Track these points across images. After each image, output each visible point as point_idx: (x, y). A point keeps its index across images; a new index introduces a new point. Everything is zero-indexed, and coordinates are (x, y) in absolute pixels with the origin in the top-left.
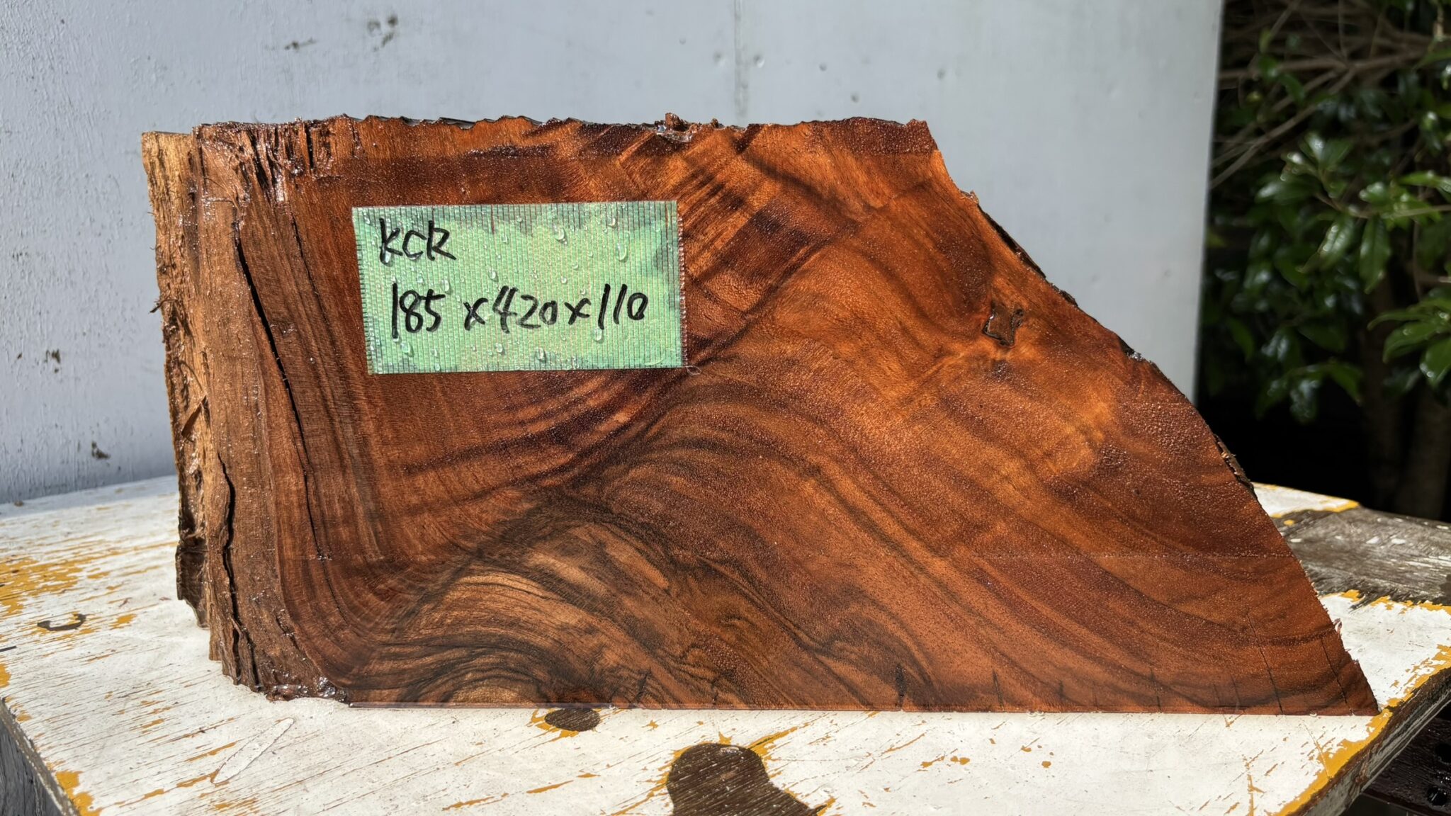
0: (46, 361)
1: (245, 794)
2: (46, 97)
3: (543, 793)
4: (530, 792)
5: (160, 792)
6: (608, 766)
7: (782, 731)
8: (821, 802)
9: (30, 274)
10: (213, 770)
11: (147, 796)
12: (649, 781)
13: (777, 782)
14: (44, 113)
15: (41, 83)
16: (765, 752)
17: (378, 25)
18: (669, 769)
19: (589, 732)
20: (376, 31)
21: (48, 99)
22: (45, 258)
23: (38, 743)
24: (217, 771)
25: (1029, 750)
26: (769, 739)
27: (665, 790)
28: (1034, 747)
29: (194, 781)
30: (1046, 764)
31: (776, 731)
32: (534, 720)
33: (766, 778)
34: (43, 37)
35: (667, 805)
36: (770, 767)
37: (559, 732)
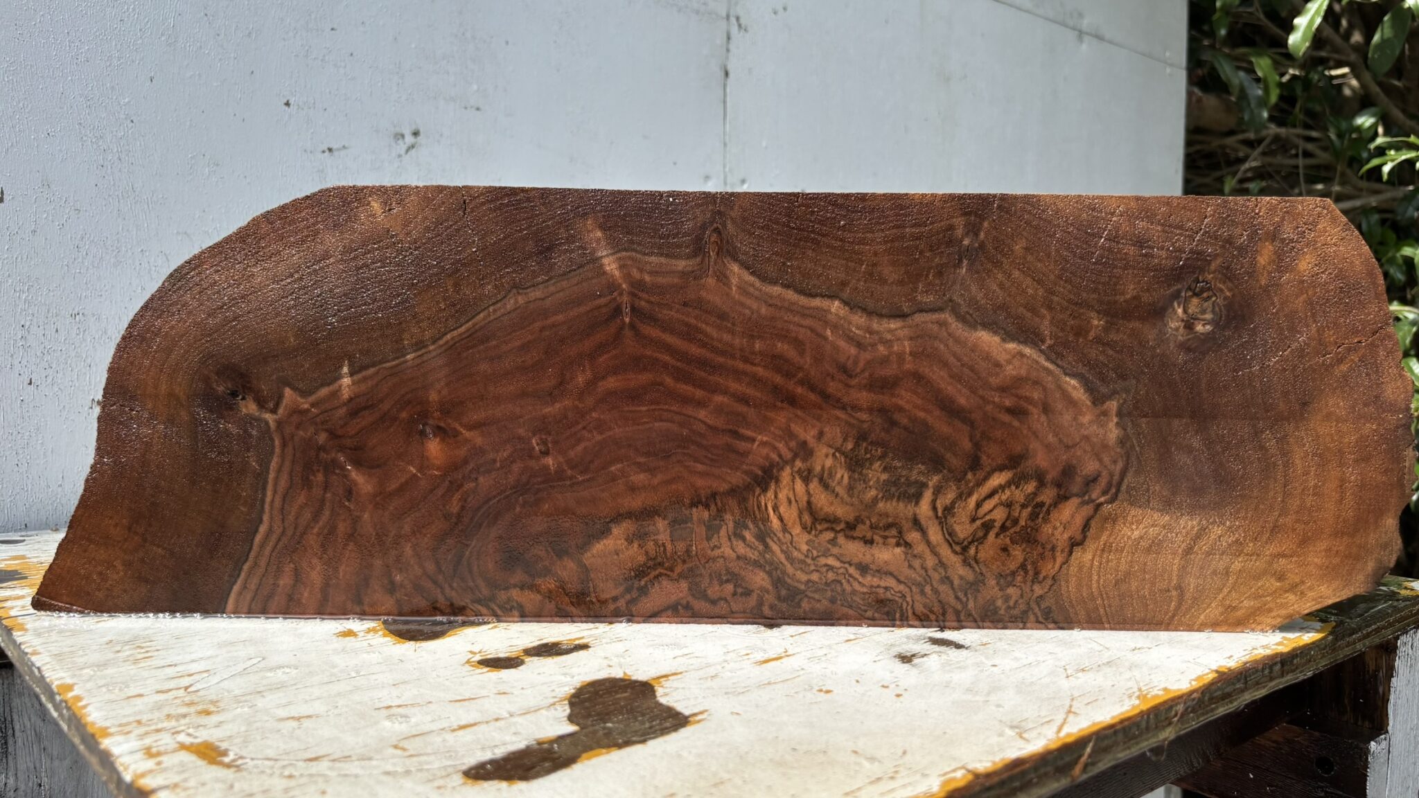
0: (91, 408)
1: (214, 697)
2: (112, 183)
3: (462, 703)
4: (451, 701)
5: (141, 695)
6: (523, 689)
7: (678, 671)
8: (696, 711)
9: (85, 331)
10: (188, 685)
11: (129, 698)
12: (555, 697)
13: (663, 700)
14: (109, 196)
15: (109, 171)
16: (660, 683)
17: (403, 136)
18: (573, 691)
19: (512, 670)
20: (400, 142)
21: (114, 185)
22: (99, 319)
23: (43, 668)
24: (191, 685)
25: (887, 687)
26: (666, 676)
27: (566, 702)
28: (893, 686)
29: (170, 690)
30: (898, 696)
31: (673, 671)
32: (468, 662)
33: (655, 697)
34: (114, 133)
35: (565, 710)
36: (660, 692)
37: (488, 669)
